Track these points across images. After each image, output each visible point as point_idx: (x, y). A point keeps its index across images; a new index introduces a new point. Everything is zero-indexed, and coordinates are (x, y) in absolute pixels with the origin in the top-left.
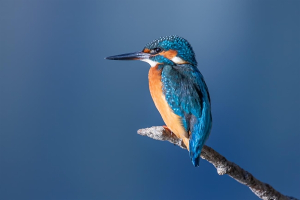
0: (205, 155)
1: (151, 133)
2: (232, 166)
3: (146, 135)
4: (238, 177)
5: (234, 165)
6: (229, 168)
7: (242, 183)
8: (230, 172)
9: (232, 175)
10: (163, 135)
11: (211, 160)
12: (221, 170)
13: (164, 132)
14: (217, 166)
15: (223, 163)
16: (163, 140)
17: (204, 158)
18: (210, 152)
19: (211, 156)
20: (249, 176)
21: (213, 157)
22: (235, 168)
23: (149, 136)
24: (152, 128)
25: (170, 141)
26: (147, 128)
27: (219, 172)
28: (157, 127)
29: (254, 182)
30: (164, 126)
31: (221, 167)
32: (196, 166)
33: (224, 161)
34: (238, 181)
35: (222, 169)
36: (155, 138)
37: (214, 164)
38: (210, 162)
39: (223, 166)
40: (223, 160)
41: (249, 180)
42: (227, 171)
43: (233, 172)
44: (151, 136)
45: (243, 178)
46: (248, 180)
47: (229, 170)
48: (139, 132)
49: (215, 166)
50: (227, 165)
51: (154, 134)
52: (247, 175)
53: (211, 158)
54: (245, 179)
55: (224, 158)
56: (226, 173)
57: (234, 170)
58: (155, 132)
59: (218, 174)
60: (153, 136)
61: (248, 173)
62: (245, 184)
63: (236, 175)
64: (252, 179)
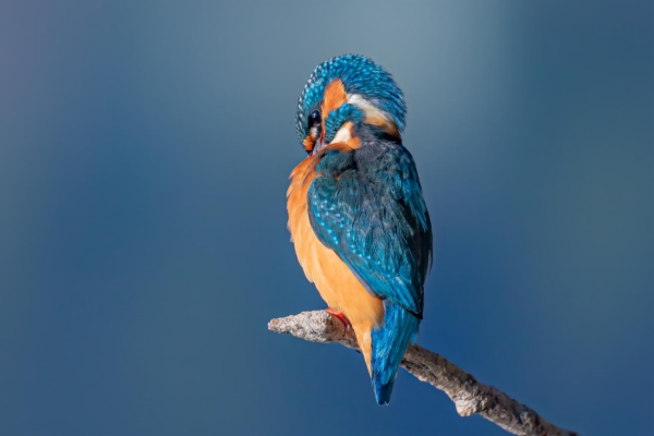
0: (427, 371)
1: (299, 327)
2: (489, 394)
3: (288, 332)
4: (504, 419)
5: (494, 392)
6: (483, 398)
7: (515, 432)
8: (487, 409)
9: (489, 416)
10: (327, 331)
11: (441, 383)
12: (464, 404)
13: (329, 322)
14: (455, 397)
15: (467, 389)
16: (329, 342)
17: (425, 380)
18: (437, 364)
19: (439, 375)
20: (529, 416)
21: (444, 374)
22: (497, 399)
23: (294, 334)
24: (300, 315)
25: (344, 343)
26: (291, 317)
27: (460, 410)
28: (314, 313)
29: (542, 429)
30: (329, 310)
31: (464, 398)
32: (381, 402)
33: (472, 385)
34: (504, 427)
35: (466, 402)
36: (311, 337)
37: (447, 392)
38: (439, 387)
39: (469, 395)
40: (469, 381)
41: (531, 425)
42: (478, 406)
43: (493, 407)
44: (299, 333)
45: (515, 421)
46: (527, 425)
47: (483, 403)
48: (270, 325)
49: (451, 396)
50: (479, 393)
51: (307, 328)
52: (526, 414)
53: (441, 379)
54: (520, 422)
55: (469, 377)
56: (477, 412)
57: (493, 400)
58: (308, 324)
59: (458, 415)
60: (305, 334)
61: (527, 410)
62: (521, 433)
63: (499, 415)
64: (537, 421)
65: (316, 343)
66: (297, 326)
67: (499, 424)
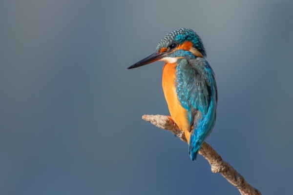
0: (203, 151)
2: (226, 166)
3: (150, 122)
4: (230, 177)
5: (228, 166)
6: (223, 167)
7: (233, 184)
8: (224, 172)
9: (224, 175)
10: (166, 125)
12: (215, 168)
13: (168, 122)
14: (212, 164)
15: (217, 162)
16: (165, 130)
17: (201, 154)
18: (207, 149)
19: (207, 153)
20: (240, 178)
21: (209, 154)
22: (228, 168)
23: (152, 123)
24: (156, 116)
26: (152, 115)
27: (212, 170)
28: (162, 116)
29: (244, 185)
30: (169, 117)
31: (215, 165)
32: (193, 160)
33: (220, 161)
34: (229, 181)
36: (159, 126)
37: (209, 161)
38: (206, 158)
39: (218, 164)
40: (219, 159)
42: (221, 170)
43: (226, 171)
44: (154, 123)
45: (234, 179)
46: (239, 182)
47: (223, 169)
48: (143, 117)
49: (210, 163)
50: (222, 164)
51: (158, 122)
54: (236, 180)
55: (220, 157)
56: (219, 172)
57: (227, 169)
58: (159, 120)
59: (211, 171)
60: (156, 124)
61: (240, 176)
62: (235, 185)
63: (228, 175)
64: (243, 182)
65: (160, 128)
66: (154, 120)
67: (227, 179)
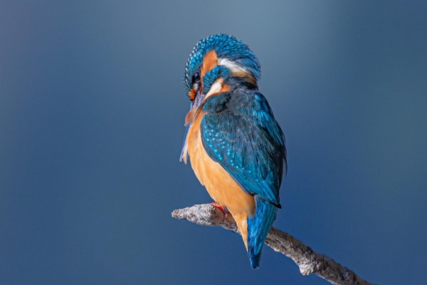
0: (280, 245)
1: (193, 215)
2: (322, 260)
3: (185, 219)
4: (332, 277)
5: (326, 259)
6: (318, 263)
8: (320, 270)
9: (322, 275)
10: (212, 218)
11: (289, 253)
12: (305, 267)
13: (213, 212)
14: (299, 262)
15: (307, 256)
16: (213, 226)
17: (278, 251)
18: (286, 240)
19: (288, 247)
20: (349, 274)
21: (291, 247)
22: (327, 263)
23: (189, 220)
24: (193, 207)
25: (224, 226)
26: (187, 208)
27: (302, 271)
28: (203, 205)
29: (358, 283)
31: (305, 263)
32: (254, 267)
33: (310, 254)
34: (333, 283)
35: (307, 266)
36: (201, 222)
37: (293, 259)
38: (288, 255)
39: (308, 261)
40: (308, 251)
41: (351, 281)
42: (315, 268)
43: (325, 269)
44: (193, 219)
45: (339, 278)
46: (348, 280)
47: (318, 266)
49: (296, 262)
50: (315, 259)
51: (198, 216)
52: (347, 274)
53: (290, 250)
54: (343, 279)
55: (309, 249)
56: (314, 272)
57: (325, 265)
58: (199, 213)
59: (301, 274)
60: (197, 220)
61: (348, 271)
63: (329, 274)
64: (354, 278)
65: (204, 226)
66: (191, 214)
67: (329, 281)
